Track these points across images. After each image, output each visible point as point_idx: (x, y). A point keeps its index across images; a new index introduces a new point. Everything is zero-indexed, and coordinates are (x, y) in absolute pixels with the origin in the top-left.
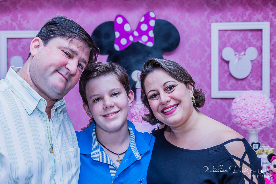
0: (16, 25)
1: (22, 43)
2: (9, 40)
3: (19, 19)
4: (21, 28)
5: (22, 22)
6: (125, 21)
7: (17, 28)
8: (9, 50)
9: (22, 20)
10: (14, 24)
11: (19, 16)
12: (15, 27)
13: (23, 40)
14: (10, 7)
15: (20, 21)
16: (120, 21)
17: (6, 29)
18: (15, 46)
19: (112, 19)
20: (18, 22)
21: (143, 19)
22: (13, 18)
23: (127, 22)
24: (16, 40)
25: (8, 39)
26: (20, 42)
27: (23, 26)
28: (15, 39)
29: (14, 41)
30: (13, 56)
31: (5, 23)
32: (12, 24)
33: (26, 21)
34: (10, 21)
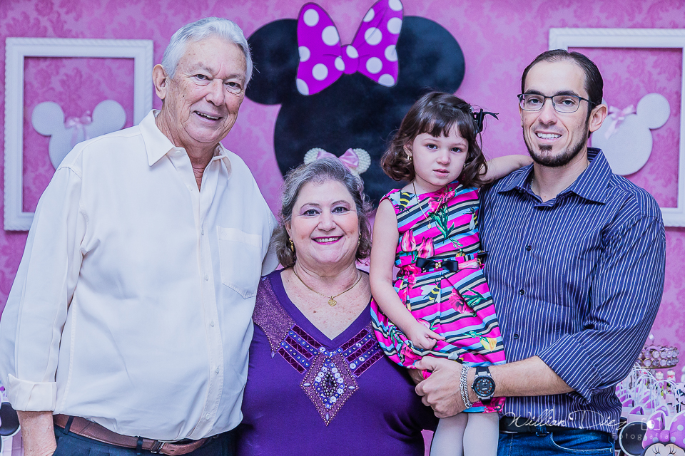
0: (48, 25)
1: (63, 71)
2: (31, 63)
3: (56, 8)
4: (62, 33)
5: (64, 17)
6: (325, 20)
7: (50, 30)
8: (28, 87)
9: (63, 11)
10: (45, 22)
12: (45, 28)
13: (65, 62)
15: (59, 15)
16: (311, 18)
17: (23, 35)
18: (45, 78)
19: (292, 14)
20: (54, 17)
21: (370, 16)
22: (41, 6)
23: (331, 23)
24: (48, 62)
25: (26, 58)
26: (57, 68)
27: (66, 27)
28: (45, 58)
29: (43, 65)
30: (39, 102)
31: (20, 18)
32: (38, 21)
33: (73, 15)
34: (33, 15)
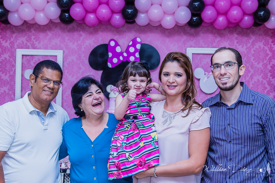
1: (34, 59)
2: (24, 57)
3: (32, 40)
4: (34, 48)
5: (35, 43)
6: (117, 44)
7: (30, 47)
8: (23, 64)
9: (34, 41)
10: (29, 44)
11: (33, 37)
12: (29, 46)
13: (35, 56)
14: (26, 30)
15: (33, 42)
16: (112, 44)
17: (22, 48)
18: (29, 61)
19: (107, 42)
20: (32, 42)
21: (131, 43)
22: (27, 39)
23: (119, 45)
24: (30, 57)
25: (23, 55)
26: (33, 59)
27: (35, 46)
28: (29, 55)
29: (28, 57)
30: (27, 69)
31: (21, 43)
32: (27, 44)
33: (38, 42)
34: (25, 42)
